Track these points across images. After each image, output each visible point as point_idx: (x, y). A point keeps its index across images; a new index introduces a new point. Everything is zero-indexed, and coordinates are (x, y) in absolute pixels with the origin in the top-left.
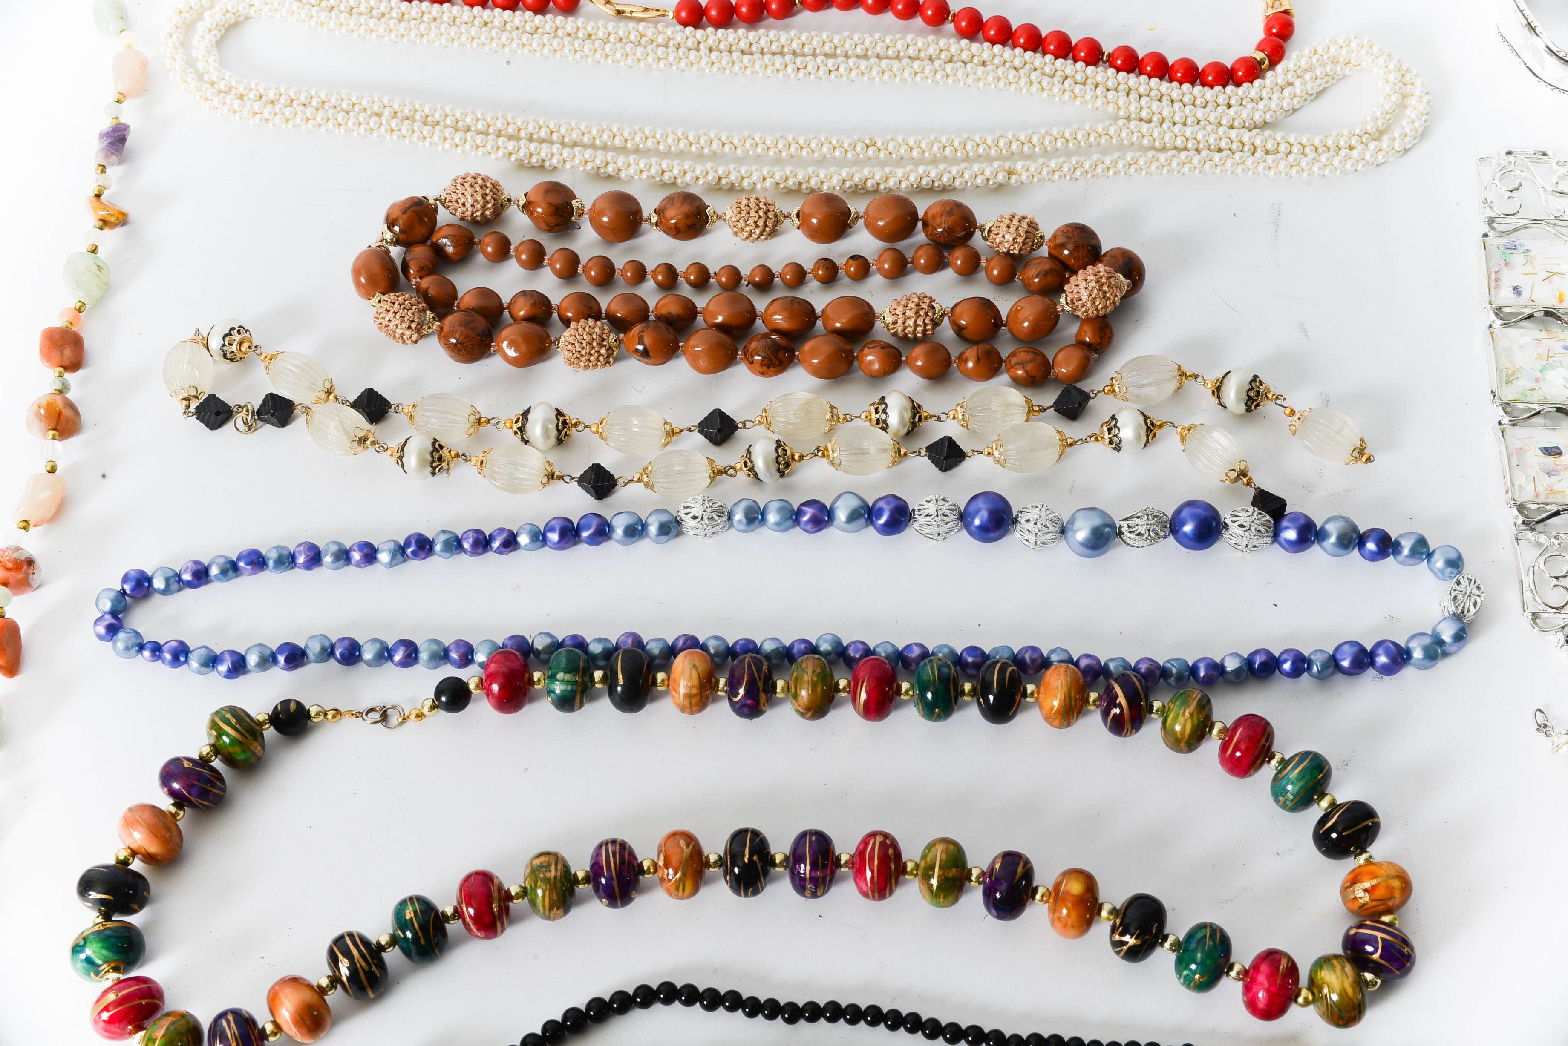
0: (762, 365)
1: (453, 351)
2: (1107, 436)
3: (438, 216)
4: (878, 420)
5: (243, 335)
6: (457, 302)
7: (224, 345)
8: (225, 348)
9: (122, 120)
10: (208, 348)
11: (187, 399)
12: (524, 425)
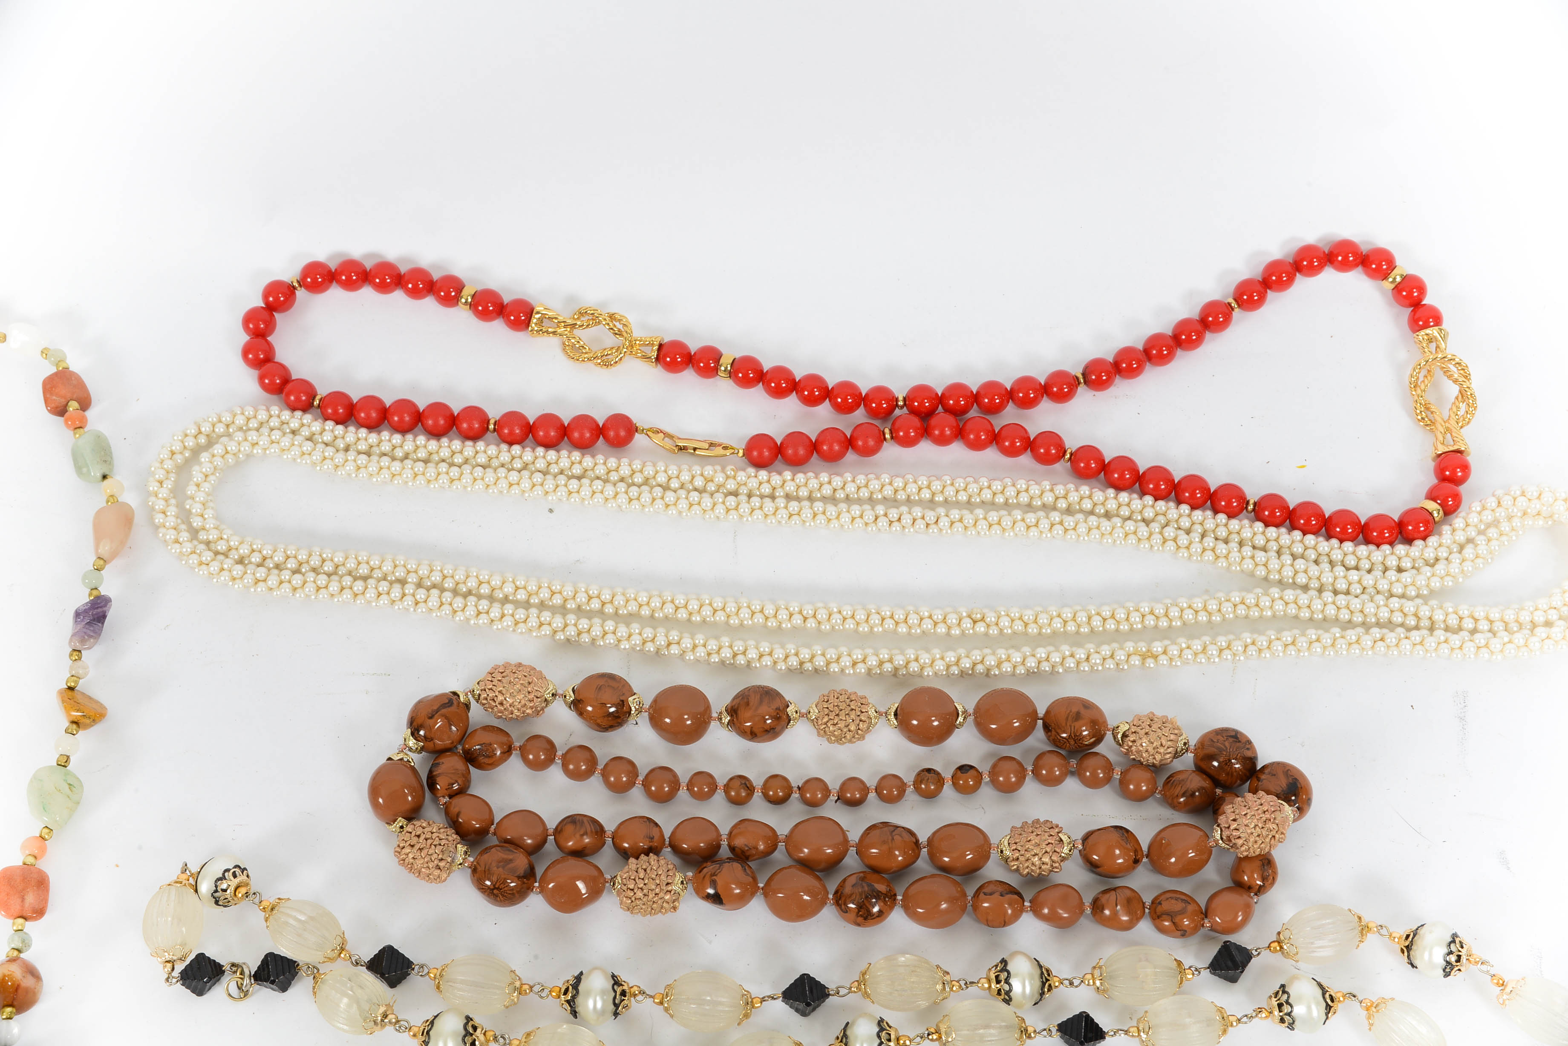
0: (858, 915)
1: (488, 896)
2: (1276, 1012)
3: (469, 714)
4: (999, 990)
5: (241, 878)
6: (493, 827)
7: (216, 891)
8: (216, 895)
9: (104, 591)
10: (196, 891)
11: (172, 962)
12: (574, 997)
